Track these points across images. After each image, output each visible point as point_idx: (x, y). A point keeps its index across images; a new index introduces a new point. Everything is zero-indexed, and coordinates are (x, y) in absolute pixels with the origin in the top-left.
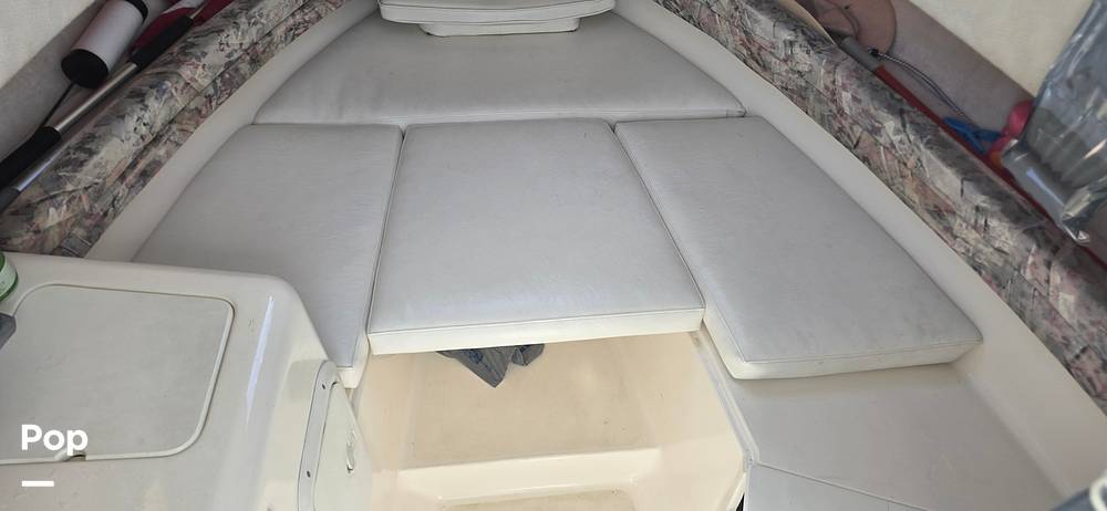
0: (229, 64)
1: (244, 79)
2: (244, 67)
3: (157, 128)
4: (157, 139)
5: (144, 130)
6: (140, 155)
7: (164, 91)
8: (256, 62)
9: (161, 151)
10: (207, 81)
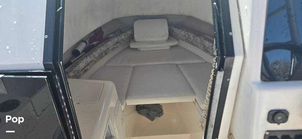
0: (101, 53)
1: (103, 57)
2: (104, 54)
3: (88, 63)
4: (88, 65)
5: (86, 62)
6: (85, 67)
7: (90, 56)
8: (106, 54)
9: (88, 67)
10: (97, 56)
